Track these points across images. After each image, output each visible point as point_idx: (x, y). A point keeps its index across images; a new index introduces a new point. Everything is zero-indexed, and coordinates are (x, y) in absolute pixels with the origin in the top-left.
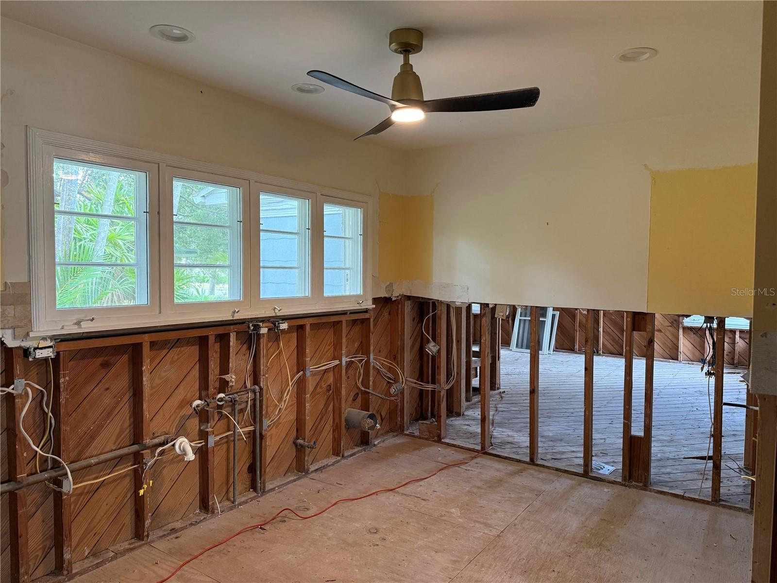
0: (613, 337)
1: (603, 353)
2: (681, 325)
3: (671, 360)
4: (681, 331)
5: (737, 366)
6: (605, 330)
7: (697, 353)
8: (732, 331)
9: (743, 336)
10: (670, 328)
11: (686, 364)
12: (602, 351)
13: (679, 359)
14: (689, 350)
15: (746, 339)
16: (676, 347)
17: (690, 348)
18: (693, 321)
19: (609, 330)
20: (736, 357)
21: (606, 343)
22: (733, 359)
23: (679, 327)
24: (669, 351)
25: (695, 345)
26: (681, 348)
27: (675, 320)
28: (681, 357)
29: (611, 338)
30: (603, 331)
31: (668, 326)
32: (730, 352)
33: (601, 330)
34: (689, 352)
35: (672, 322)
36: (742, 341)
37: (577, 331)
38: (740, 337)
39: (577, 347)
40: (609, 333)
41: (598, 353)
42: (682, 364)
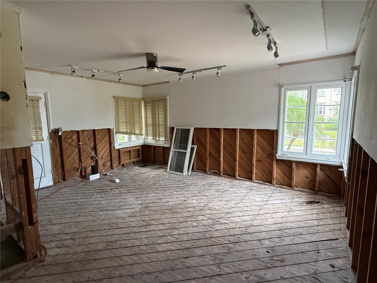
0: (229, 164)
1: (224, 174)
2: (274, 158)
3: (267, 184)
4: (275, 163)
5: (317, 193)
6: (224, 159)
7: (287, 179)
8: (315, 164)
9: (322, 168)
10: (267, 159)
11: (278, 187)
12: (223, 173)
13: (273, 183)
14: (280, 176)
15: (325, 171)
16: (271, 173)
17: (282, 175)
18: (283, 156)
19: (227, 159)
20: (317, 186)
21: (225, 167)
22: (314, 186)
23: (273, 159)
24: (266, 176)
25: (285, 173)
26: (275, 175)
27: (271, 154)
28: (275, 182)
29: (228, 164)
30: (223, 160)
31: (265, 158)
32: (312, 181)
33: (222, 159)
34: (280, 178)
35: (269, 155)
36: (322, 172)
37: (207, 159)
38: (320, 169)
39: (208, 169)
40: (227, 161)
41: (219, 174)
42: (275, 187)
